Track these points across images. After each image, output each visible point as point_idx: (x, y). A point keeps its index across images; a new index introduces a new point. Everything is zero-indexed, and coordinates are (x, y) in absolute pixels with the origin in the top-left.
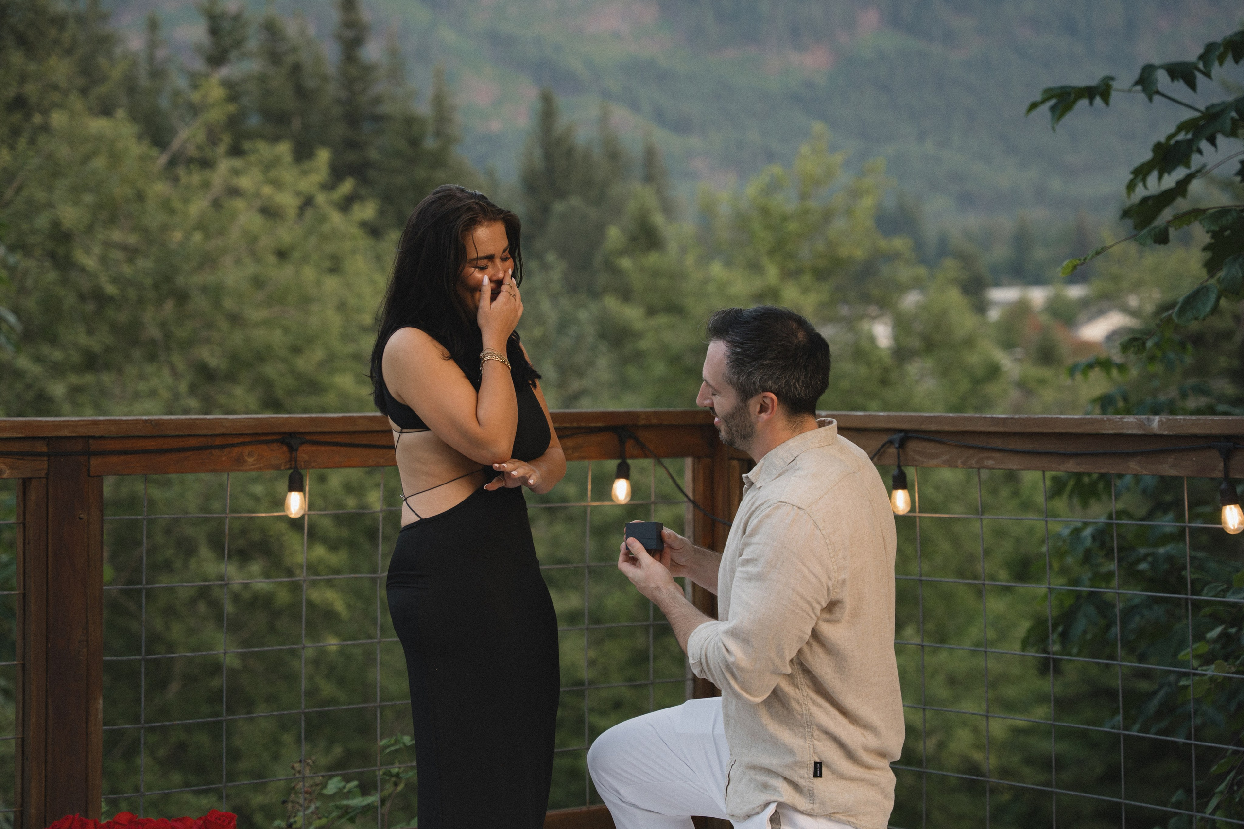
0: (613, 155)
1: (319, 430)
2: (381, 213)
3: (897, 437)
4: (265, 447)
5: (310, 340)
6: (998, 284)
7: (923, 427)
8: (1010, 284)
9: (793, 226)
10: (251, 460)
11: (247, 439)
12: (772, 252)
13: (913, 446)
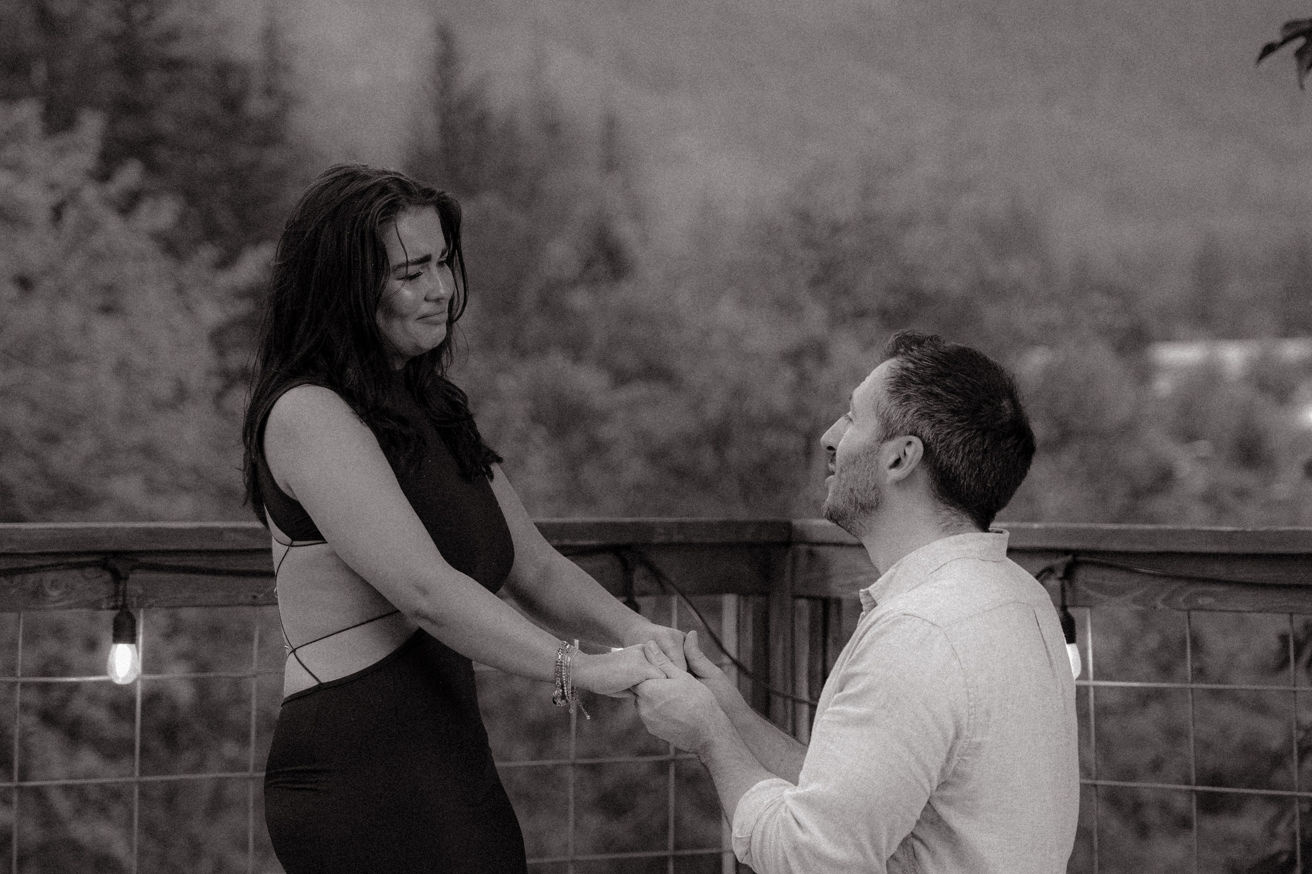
0: (552, 128)
1: (161, 547)
2: (182, 220)
3: (1060, 562)
4: (75, 573)
5: (72, 421)
6: (1169, 338)
7: (1103, 546)
8: (1189, 339)
9: (848, 241)
10: (55, 594)
11: (50, 561)
12: (815, 283)
13: (1085, 577)
